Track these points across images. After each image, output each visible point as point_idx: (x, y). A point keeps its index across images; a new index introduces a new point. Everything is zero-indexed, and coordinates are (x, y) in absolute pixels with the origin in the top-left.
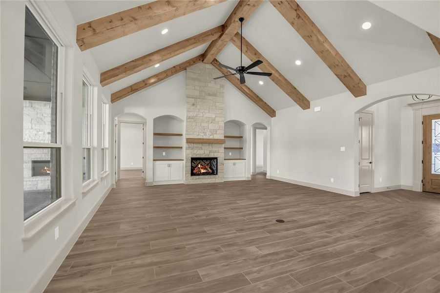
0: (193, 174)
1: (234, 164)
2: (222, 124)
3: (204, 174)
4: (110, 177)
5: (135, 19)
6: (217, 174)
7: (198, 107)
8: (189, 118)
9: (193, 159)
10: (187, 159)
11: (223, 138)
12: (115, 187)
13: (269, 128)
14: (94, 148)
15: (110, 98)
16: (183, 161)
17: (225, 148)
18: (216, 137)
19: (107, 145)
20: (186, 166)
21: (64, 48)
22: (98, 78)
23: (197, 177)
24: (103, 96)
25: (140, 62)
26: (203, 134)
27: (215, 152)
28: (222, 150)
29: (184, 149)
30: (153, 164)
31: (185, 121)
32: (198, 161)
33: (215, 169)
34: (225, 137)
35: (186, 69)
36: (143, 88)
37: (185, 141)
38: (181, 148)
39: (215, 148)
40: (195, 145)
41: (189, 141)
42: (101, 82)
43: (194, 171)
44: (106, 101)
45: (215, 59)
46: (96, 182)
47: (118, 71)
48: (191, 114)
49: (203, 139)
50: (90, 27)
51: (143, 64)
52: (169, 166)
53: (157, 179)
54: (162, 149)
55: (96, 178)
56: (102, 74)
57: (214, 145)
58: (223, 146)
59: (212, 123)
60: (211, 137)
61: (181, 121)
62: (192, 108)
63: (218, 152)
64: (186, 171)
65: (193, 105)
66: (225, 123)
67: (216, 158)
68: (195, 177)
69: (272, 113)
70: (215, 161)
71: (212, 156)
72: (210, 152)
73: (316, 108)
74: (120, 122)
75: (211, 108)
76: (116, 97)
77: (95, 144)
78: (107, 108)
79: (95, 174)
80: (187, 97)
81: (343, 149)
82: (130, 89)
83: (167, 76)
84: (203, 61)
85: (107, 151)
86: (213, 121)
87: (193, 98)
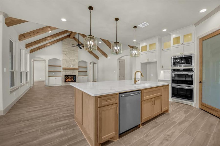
0: (65, 82)
1: (83, 78)
2: (78, 62)
3: (70, 82)
4: (29, 83)
5: (38, 33)
6: (76, 82)
7: (68, 55)
8: (63, 60)
9: (65, 76)
10: (63, 76)
11: (78, 68)
12: (32, 87)
13: (97, 64)
14: (23, 72)
15: (29, 52)
16: (62, 77)
17: (79, 71)
18: (75, 67)
19: (28, 70)
20: (63, 79)
21: (15, 42)
22: (25, 46)
23: (67, 83)
24: (26, 52)
25: (41, 40)
26: (70, 66)
27: (75, 73)
28: (78, 72)
29: (62, 71)
30: (49, 78)
31: (62, 61)
32: (68, 77)
33: (75, 79)
34: (79, 67)
35: (62, 40)
36: (44, 47)
37: (62, 69)
38: (61, 71)
39: (75, 71)
40: (66, 70)
41: (64, 69)
42: (26, 48)
43: (66, 81)
44: (27, 53)
45: (74, 37)
46: (24, 84)
47: (32, 44)
48: (64, 58)
49: (70, 68)
50: (23, 35)
51: (42, 41)
52: (55, 78)
53: (50, 84)
54: (53, 72)
55: (24, 82)
56: (26, 45)
57: (74, 70)
58: (78, 70)
59: (73, 61)
60: (73, 67)
61: (61, 61)
62: (65, 55)
63: (76, 73)
64: (63, 81)
65: (65, 54)
66: (79, 62)
67: (75, 75)
68: (66, 83)
69: (98, 58)
70: (75, 76)
71: (73, 74)
72: (73, 73)
73: (109, 58)
74: (34, 60)
75: (73, 56)
76: (31, 51)
77: (24, 70)
78: (28, 56)
79: (24, 81)
80: (63, 51)
81: (115, 72)
82: (38, 48)
83: (54, 43)
84: (69, 37)
85: (28, 73)
86: (74, 61)
87: (65, 52)
